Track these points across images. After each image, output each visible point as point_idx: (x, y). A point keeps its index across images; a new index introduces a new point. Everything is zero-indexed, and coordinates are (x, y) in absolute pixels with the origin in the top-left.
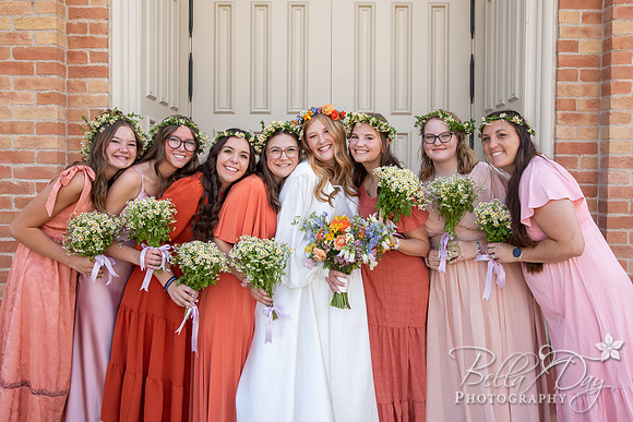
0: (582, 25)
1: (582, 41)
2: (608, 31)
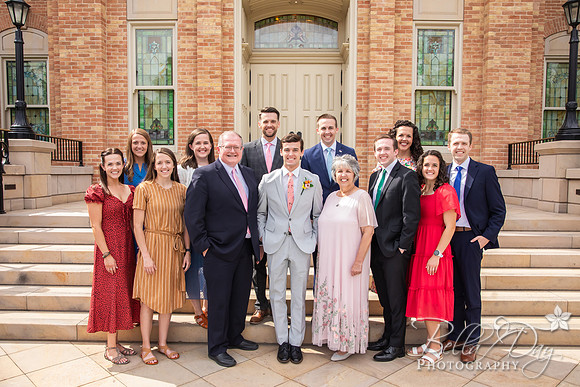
0: (363, 84)
1: (363, 89)
2: (369, 86)
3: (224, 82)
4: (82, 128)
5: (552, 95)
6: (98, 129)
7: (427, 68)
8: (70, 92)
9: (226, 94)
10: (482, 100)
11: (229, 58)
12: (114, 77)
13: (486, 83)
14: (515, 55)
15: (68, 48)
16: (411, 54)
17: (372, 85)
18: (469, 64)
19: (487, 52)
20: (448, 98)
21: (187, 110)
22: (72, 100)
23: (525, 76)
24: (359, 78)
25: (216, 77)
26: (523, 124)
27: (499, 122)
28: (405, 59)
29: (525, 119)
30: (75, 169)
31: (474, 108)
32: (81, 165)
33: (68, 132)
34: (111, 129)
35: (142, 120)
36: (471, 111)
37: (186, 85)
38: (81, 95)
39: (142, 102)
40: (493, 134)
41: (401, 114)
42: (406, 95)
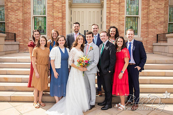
3: (63, 14)
4: (16, 29)
5: (171, 18)
6: (21, 29)
7: (129, 9)
8: (11, 17)
9: (63, 18)
10: (148, 19)
11: (64, 6)
12: (26, 12)
13: (149, 14)
14: (159, 5)
15: (11, 3)
16: (124, 5)
17: (111, 15)
18: (144, 8)
19: (149, 4)
20: (137, 19)
21: (50, 23)
22: (12, 20)
23: (162, 12)
24: (107, 13)
25: (60, 12)
26: (162, 28)
27: (154, 27)
28: (122, 6)
29: (162, 26)
30: (13, 42)
31: (145, 22)
32: (15, 41)
33: (11, 31)
34: (25, 30)
35: (35, 26)
36: (144, 23)
37: (50, 15)
38: (15, 18)
39: (35, 21)
40: (152, 31)
41: (121, 25)
42: (123, 18)
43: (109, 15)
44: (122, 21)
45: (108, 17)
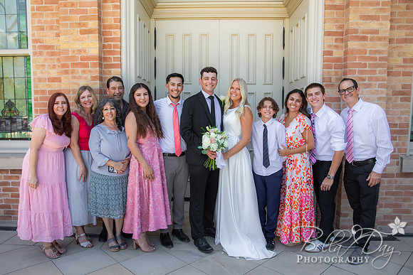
0: (334, 44)
1: (334, 51)
2: (346, 46)
3: (106, 40)
11: (113, 1)
21: (47, 87)
25: (90, 32)
41: (395, 93)
42: (405, 61)
43: (336, 47)
44: (398, 74)
45: (330, 53)
